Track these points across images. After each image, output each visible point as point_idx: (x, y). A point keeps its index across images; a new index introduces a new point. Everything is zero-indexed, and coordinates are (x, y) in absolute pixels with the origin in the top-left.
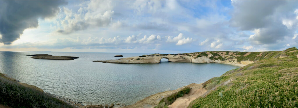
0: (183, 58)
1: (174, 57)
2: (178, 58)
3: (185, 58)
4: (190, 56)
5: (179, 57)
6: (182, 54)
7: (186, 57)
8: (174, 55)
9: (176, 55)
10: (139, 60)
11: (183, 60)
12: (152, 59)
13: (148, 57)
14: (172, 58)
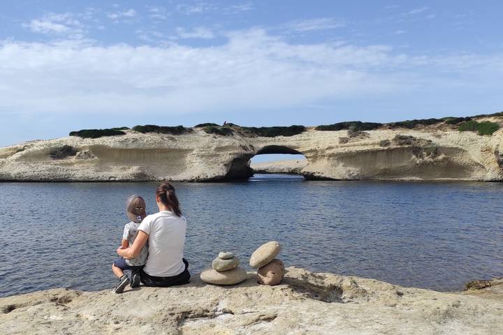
0: (418, 151)
1: (343, 141)
2: (375, 153)
3: (437, 151)
4: (489, 129)
5: (386, 143)
7: (451, 138)
8: (344, 133)
9: (359, 128)
10: (73, 159)
11: (424, 164)
12: (170, 151)
13: (140, 134)
14: (328, 152)
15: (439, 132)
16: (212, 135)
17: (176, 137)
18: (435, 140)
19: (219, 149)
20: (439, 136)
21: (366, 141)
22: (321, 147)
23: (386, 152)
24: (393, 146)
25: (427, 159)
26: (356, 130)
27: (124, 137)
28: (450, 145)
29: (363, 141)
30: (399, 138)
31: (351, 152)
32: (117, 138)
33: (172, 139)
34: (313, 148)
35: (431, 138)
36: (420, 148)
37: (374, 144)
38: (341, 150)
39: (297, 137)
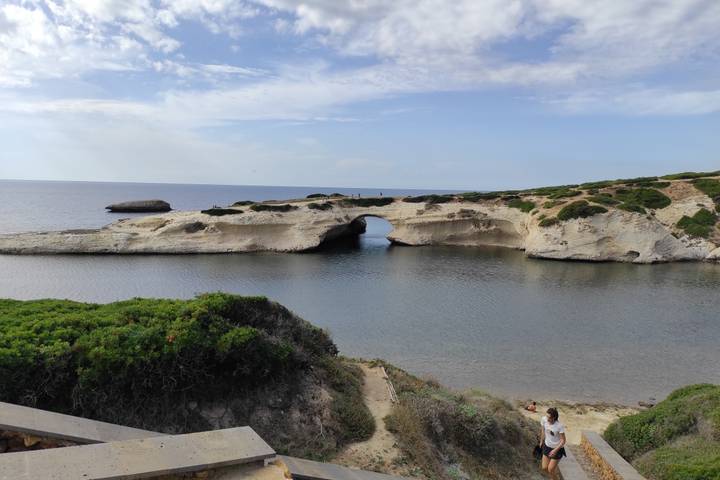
0: (476, 223)
1: (420, 212)
2: (443, 223)
3: (489, 223)
4: (528, 207)
5: (451, 215)
6: (475, 197)
7: (502, 212)
8: (422, 206)
9: (435, 200)
10: (201, 233)
11: (480, 233)
12: (277, 225)
13: (255, 213)
14: (407, 222)
15: (496, 207)
16: (312, 211)
17: (283, 214)
18: (490, 214)
19: (317, 223)
20: (493, 211)
21: (438, 213)
22: (403, 217)
23: (451, 223)
24: (456, 218)
25: (483, 229)
26: (431, 203)
27: (242, 215)
28: (501, 218)
29: (435, 213)
30: (463, 211)
31: (424, 223)
32: (237, 216)
33: (280, 216)
34: (396, 217)
35: (488, 212)
36: (478, 220)
37: (442, 216)
38: (417, 221)
39: (386, 207)
